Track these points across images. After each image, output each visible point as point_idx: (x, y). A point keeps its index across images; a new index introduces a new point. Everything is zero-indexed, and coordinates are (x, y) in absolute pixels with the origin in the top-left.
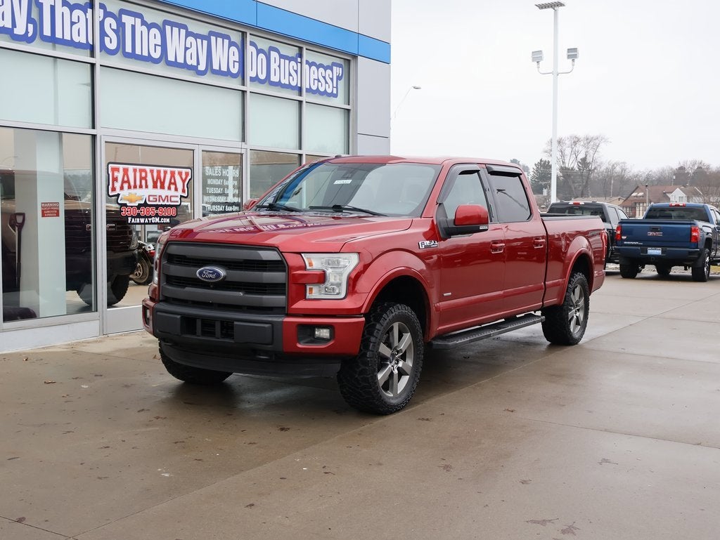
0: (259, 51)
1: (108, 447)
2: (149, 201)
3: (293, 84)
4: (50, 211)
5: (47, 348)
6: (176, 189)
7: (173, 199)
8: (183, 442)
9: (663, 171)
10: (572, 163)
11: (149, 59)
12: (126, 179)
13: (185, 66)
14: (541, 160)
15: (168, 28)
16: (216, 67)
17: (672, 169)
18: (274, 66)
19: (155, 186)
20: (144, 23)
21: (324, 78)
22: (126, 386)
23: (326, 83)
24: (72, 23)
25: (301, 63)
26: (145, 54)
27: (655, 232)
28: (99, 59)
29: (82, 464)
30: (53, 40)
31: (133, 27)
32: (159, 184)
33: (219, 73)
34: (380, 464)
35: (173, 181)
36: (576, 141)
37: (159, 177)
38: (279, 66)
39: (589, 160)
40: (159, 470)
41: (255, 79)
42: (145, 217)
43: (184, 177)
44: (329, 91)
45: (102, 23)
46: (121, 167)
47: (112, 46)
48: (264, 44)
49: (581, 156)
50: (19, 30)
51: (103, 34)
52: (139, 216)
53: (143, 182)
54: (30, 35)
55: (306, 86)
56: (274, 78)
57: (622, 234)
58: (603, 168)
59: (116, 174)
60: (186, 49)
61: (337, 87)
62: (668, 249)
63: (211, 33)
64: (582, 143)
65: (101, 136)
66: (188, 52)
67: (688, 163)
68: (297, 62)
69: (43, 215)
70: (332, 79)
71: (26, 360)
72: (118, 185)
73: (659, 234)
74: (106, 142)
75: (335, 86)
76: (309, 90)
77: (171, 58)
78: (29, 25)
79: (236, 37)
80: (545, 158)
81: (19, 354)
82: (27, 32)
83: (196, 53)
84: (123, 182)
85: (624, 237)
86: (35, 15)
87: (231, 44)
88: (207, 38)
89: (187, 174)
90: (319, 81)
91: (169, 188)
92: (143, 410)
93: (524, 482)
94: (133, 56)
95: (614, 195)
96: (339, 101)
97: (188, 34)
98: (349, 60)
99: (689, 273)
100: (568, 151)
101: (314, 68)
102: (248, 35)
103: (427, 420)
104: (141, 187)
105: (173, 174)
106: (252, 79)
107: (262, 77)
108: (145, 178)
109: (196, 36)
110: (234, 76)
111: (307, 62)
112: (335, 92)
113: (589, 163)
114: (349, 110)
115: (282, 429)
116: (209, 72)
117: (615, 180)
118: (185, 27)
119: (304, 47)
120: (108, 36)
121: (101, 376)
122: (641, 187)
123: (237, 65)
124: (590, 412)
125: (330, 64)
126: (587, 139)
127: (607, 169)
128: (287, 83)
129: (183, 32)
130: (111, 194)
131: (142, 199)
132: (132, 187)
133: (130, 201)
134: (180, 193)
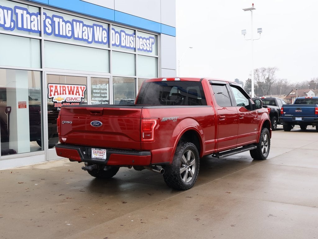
0: (116, 32)
1: (44, 212)
2: (67, 100)
3: (132, 46)
4: (22, 105)
5: (21, 167)
7: (78, 99)
8: (78, 209)
9: (304, 83)
10: (263, 80)
11: (66, 37)
12: (56, 91)
13: (82, 39)
14: (248, 79)
15: (74, 23)
16: (96, 40)
17: (308, 82)
18: (123, 39)
19: (69, 94)
20: (63, 21)
21: (146, 43)
22: (55, 184)
23: (147, 46)
24: (31, 22)
25: (135, 37)
26: (64, 34)
27: (299, 110)
28: (43, 37)
29: (31, 220)
30: (22, 29)
31: (59, 23)
32: (71, 93)
33: (98, 42)
34: (167, 218)
35: (78, 91)
36: (264, 70)
38: (125, 39)
39: (270, 78)
40: (66, 222)
41: (114, 45)
44: (148, 49)
45: (45, 21)
46: (54, 85)
47: (49, 31)
48: (118, 29)
49: (267, 77)
50: (7, 25)
51: (45, 26)
54: (12, 27)
55: (137, 47)
56: (123, 44)
57: (284, 111)
58: (277, 82)
59: (52, 88)
60: (83, 32)
61: (152, 48)
62: (305, 118)
63: (94, 25)
64: (267, 71)
65: (45, 72)
66: (84, 34)
67: (315, 79)
68: (133, 37)
69: (19, 108)
70: (149, 44)
71: (11, 173)
72: (53, 93)
73: (301, 111)
74: (47, 74)
75: (151, 47)
76: (139, 49)
77: (76, 36)
78: (12, 23)
79: (105, 26)
80: (250, 78)
81: (9, 170)
82: (11, 26)
83: (87, 33)
84: (55, 92)
85: (284, 113)
86: (14, 18)
87: (103, 29)
88: (93, 27)
90: (143, 45)
91: (76, 94)
92: (61, 195)
93: (232, 226)
94: (59, 35)
95: (282, 94)
96: (153, 54)
97: (84, 25)
98: (157, 35)
99: (315, 128)
100: (260, 75)
101: (141, 39)
102: (111, 25)
103: (190, 197)
104: (63, 94)
105: (77, 88)
106: (113, 45)
107: (118, 44)
108: (65, 90)
109: (87, 26)
110: (105, 44)
111: (138, 37)
112: (151, 50)
113: (270, 80)
114: (157, 58)
115: (123, 203)
116: (93, 42)
117: (282, 87)
118: (82, 22)
119: (137, 30)
120: (48, 27)
121: (44, 179)
122: (294, 90)
123: (106, 39)
124: (265, 193)
125: (148, 37)
126: (269, 69)
127: (279, 82)
128: (129, 46)
129: (81, 24)
130: (49, 97)
131: (64, 99)
132: (59, 94)
133: (58, 100)
134: (81, 96)
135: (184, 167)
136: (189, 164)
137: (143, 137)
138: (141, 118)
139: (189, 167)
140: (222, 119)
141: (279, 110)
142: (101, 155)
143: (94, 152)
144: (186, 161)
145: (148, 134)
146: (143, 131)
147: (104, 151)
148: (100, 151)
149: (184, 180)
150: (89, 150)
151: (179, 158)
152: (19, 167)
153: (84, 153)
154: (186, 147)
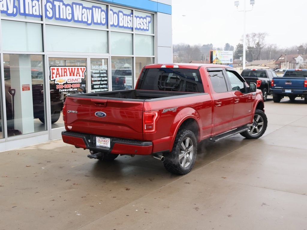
0: (114, 13)
1: (54, 200)
2: (68, 81)
3: (129, 26)
4: (25, 88)
5: (26, 147)
6: (80, 76)
7: (78, 80)
8: (85, 197)
9: (293, 47)
10: (253, 45)
11: (66, 20)
12: (58, 73)
13: (82, 22)
14: (239, 44)
15: (74, 6)
16: (95, 21)
17: (297, 47)
18: (121, 19)
19: (70, 75)
20: (64, 4)
21: (143, 23)
22: (61, 167)
23: (144, 25)
24: (33, 7)
25: (132, 17)
26: (65, 18)
28: (45, 22)
29: (43, 209)
30: (25, 14)
31: (59, 6)
32: (72, 74)
33: (97, 24)
34: (168, 207)
35: (78, 72)
36: (254, 35)
37: (72, 71)
38: (123, 19)
39: (260, 43)
40: (76, 212)
41: (113, 25)
42: (67, 89)
43: (83, 70)
44: (145, 28)
45: (46, 6)
46: (56, 68)
47: (50, 15)
48: (116, 10)
49: (257, 42)
50: (10, 11)
51: (46, 10)
52: (64, 88)
53: (65, 73)
54: (15, 13)
55: (135, 27)
56: (121, 24)
57: (274, 83)
58: (266, 47)
59: (54, 71)
60: (82, 14)
61: (148, 27)
62: (294, 90)
63: (93, 7)
64: (257, 36)
65: (46, 55)
66: (83, 16)
67: (304, 44)
68: (131, 17)
69: (23, 90)
70: (146, 23)
71: (18, 154)
73: (290, 83)
74: (49, 57)
75: (148, 26)
76: (136, 29)
77: (76, 19)
78: (14, 8)
79: (104, 8)
80: (241, 43)
81: (15, 151)
82: (13, 12)
83: (86, 16)
84: (57, 74)
85: (275, 85)
86: (16, 4)
87: (102, 11)
88: (91, 9)
89: (84, 69)
90: (140, 24)
91: (77, 76)
92: (68, 180)
93: (229, 216)
94: (59, 19)
95: (271, 59)
96: (150, 33)
97: (83, 8)
98: (154, 14)
100: (251, 40)
101: (138, 19)
102: (109, 6)
103: (189, 183)
104: (64, 76)
105: (78, 69)
106: (111, 26)
107: (116, 24)
108: (66, 72)
109: (87, 8)
110: (103, 25)
111: (135, 16)
112: (147, 29)
113: (260, 45)
114: (154, 36)
115: (127, 189)
116: (92, 24)
117: (271, 52)
118: (81, 5)
119: (134, 10)
120: (49, 11)
121: (50, 162)
122: (283, 55)
123: (105, 20)
124: (258, 178)
125: (145, 16)
126: (259, 34)
127: (268, 47)
128: (127, 26)
129: (81, 7)
130: (51, 80)
131: (65, 81)
132: (61, 76)
133: (60, 82)
134: (81, 77)
135: (182, 153)
136: (187, 150)
137: (145, 129)
138: (143, 110)
139: (188, 153)
140: (218, 105)
141: (269, 82)
142: (105, 143)
143: (99, 140)
144: (184, 148)
145: (150, 125)
146: (145, 123)
147: (108, 140)
148: (104, 139)
149: (182, 165)
150: (94, 138)
151: (179, 145)
152: (25, 147)
153: (89, 141)
154: (185, 135)
